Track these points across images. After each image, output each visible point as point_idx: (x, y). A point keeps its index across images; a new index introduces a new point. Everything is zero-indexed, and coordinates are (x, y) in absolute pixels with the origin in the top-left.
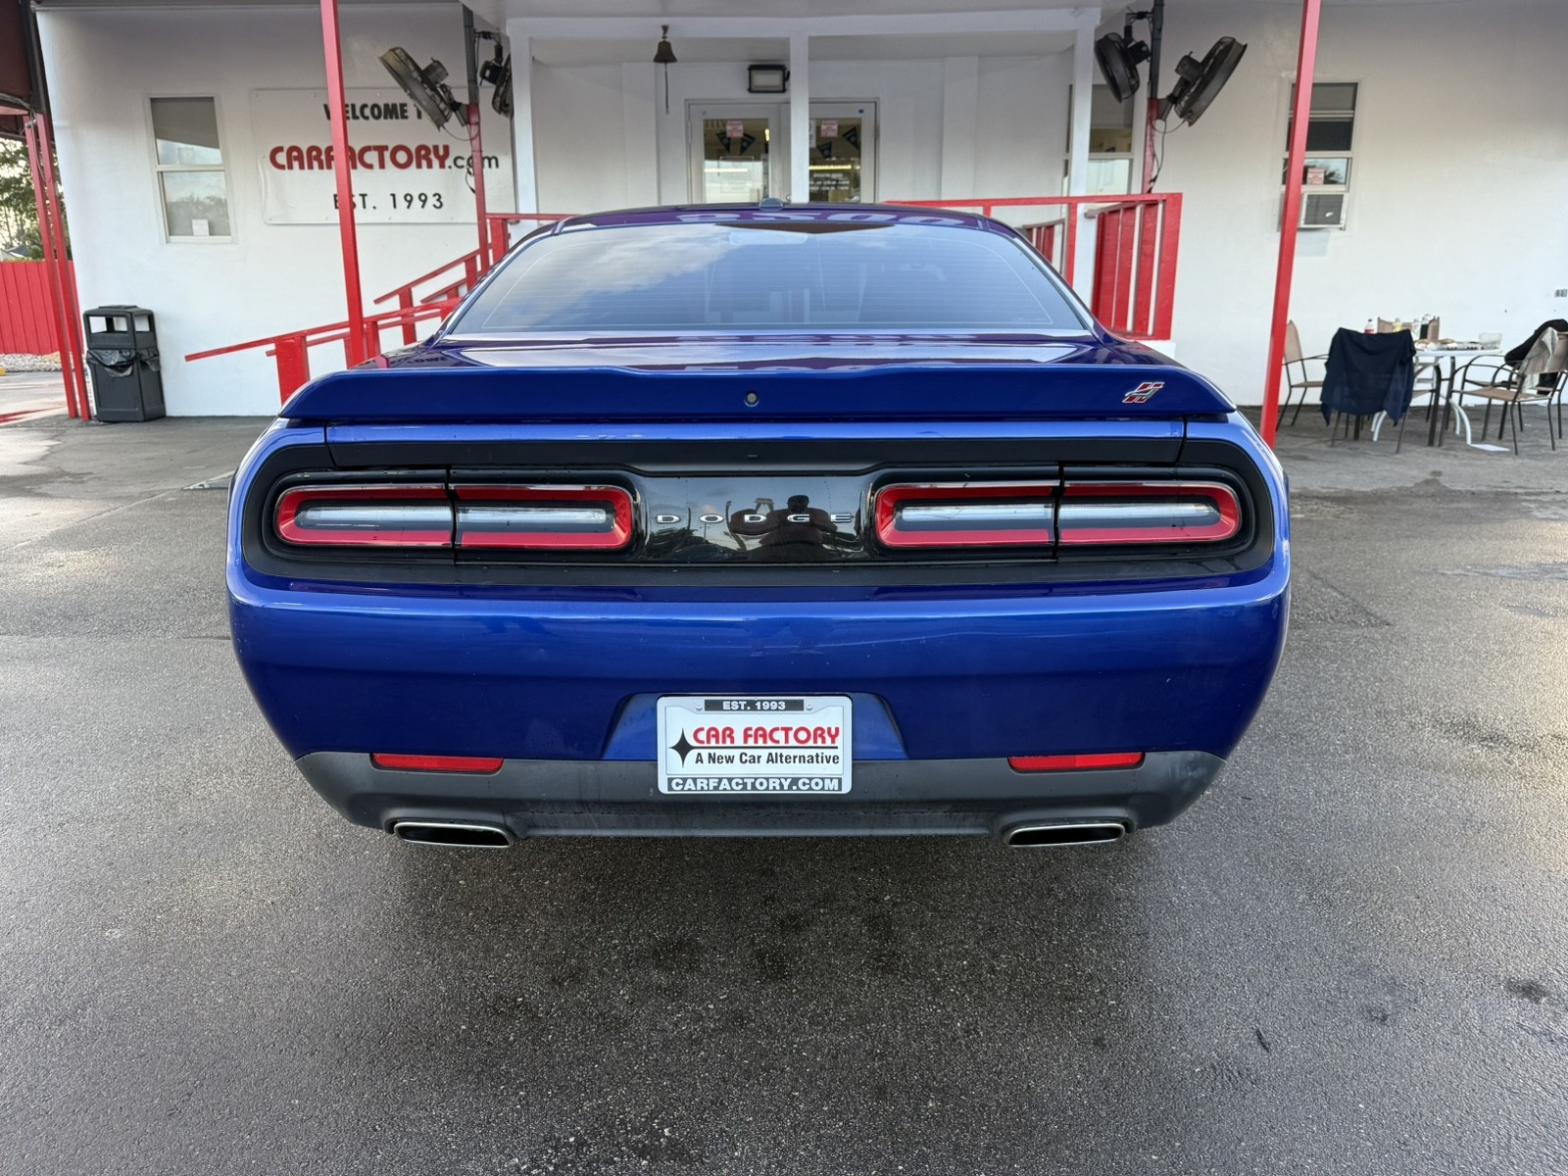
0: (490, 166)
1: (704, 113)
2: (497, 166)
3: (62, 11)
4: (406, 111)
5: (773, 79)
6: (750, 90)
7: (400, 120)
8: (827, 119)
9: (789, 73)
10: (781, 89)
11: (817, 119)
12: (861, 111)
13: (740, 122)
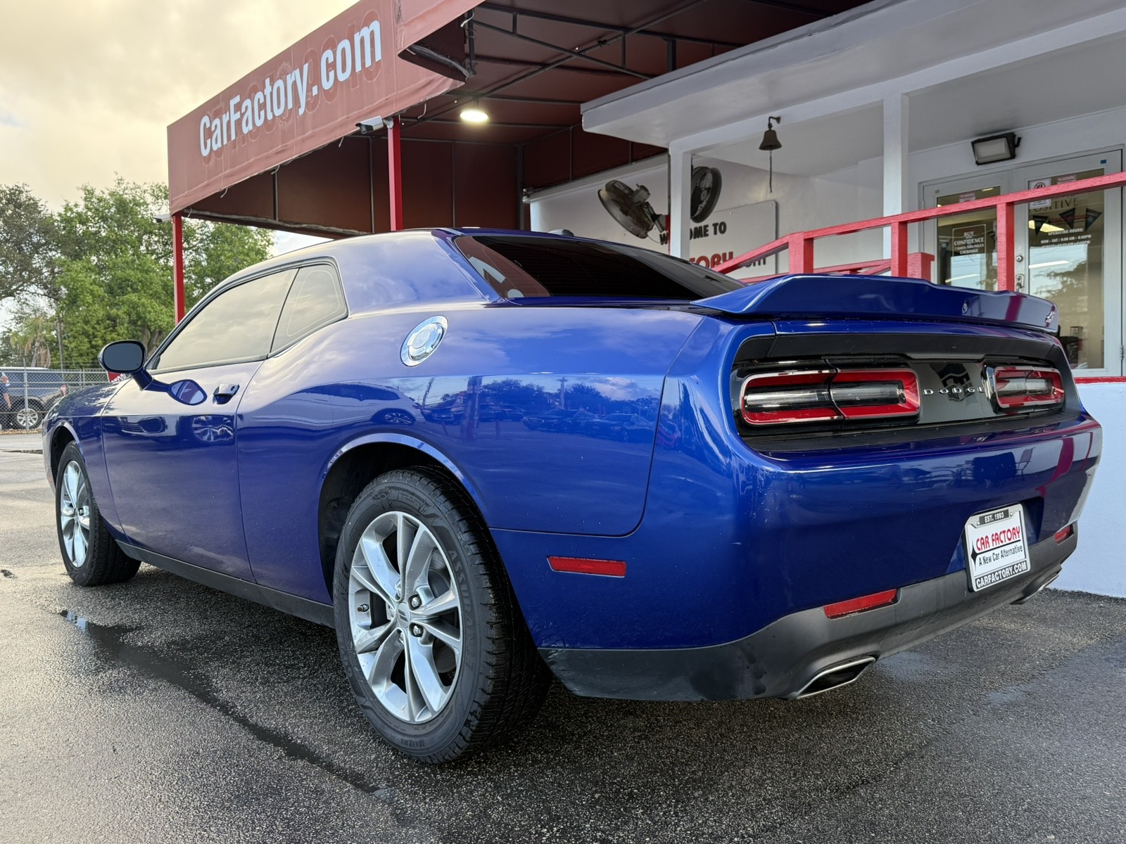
0: (759, 264)
1: (937, 192)
2: (764, 263)
3: (540, 200)
4: (707, 231)
5: (1000, 147)
6: (978, 163)
7: (704, 238)
8: (1061, 177)
9: (1019, 139)
10: (1009, 156)
11: (1052, 178)
12: (1103, 162)
13: (972, 194)
